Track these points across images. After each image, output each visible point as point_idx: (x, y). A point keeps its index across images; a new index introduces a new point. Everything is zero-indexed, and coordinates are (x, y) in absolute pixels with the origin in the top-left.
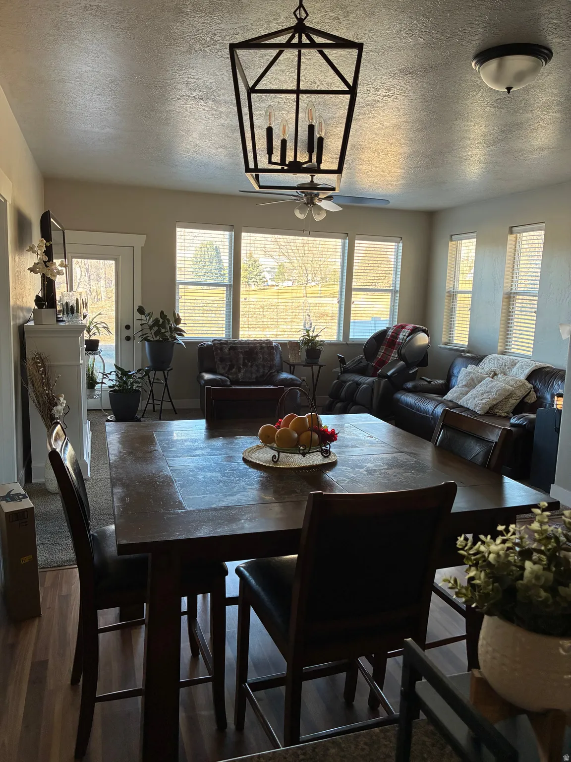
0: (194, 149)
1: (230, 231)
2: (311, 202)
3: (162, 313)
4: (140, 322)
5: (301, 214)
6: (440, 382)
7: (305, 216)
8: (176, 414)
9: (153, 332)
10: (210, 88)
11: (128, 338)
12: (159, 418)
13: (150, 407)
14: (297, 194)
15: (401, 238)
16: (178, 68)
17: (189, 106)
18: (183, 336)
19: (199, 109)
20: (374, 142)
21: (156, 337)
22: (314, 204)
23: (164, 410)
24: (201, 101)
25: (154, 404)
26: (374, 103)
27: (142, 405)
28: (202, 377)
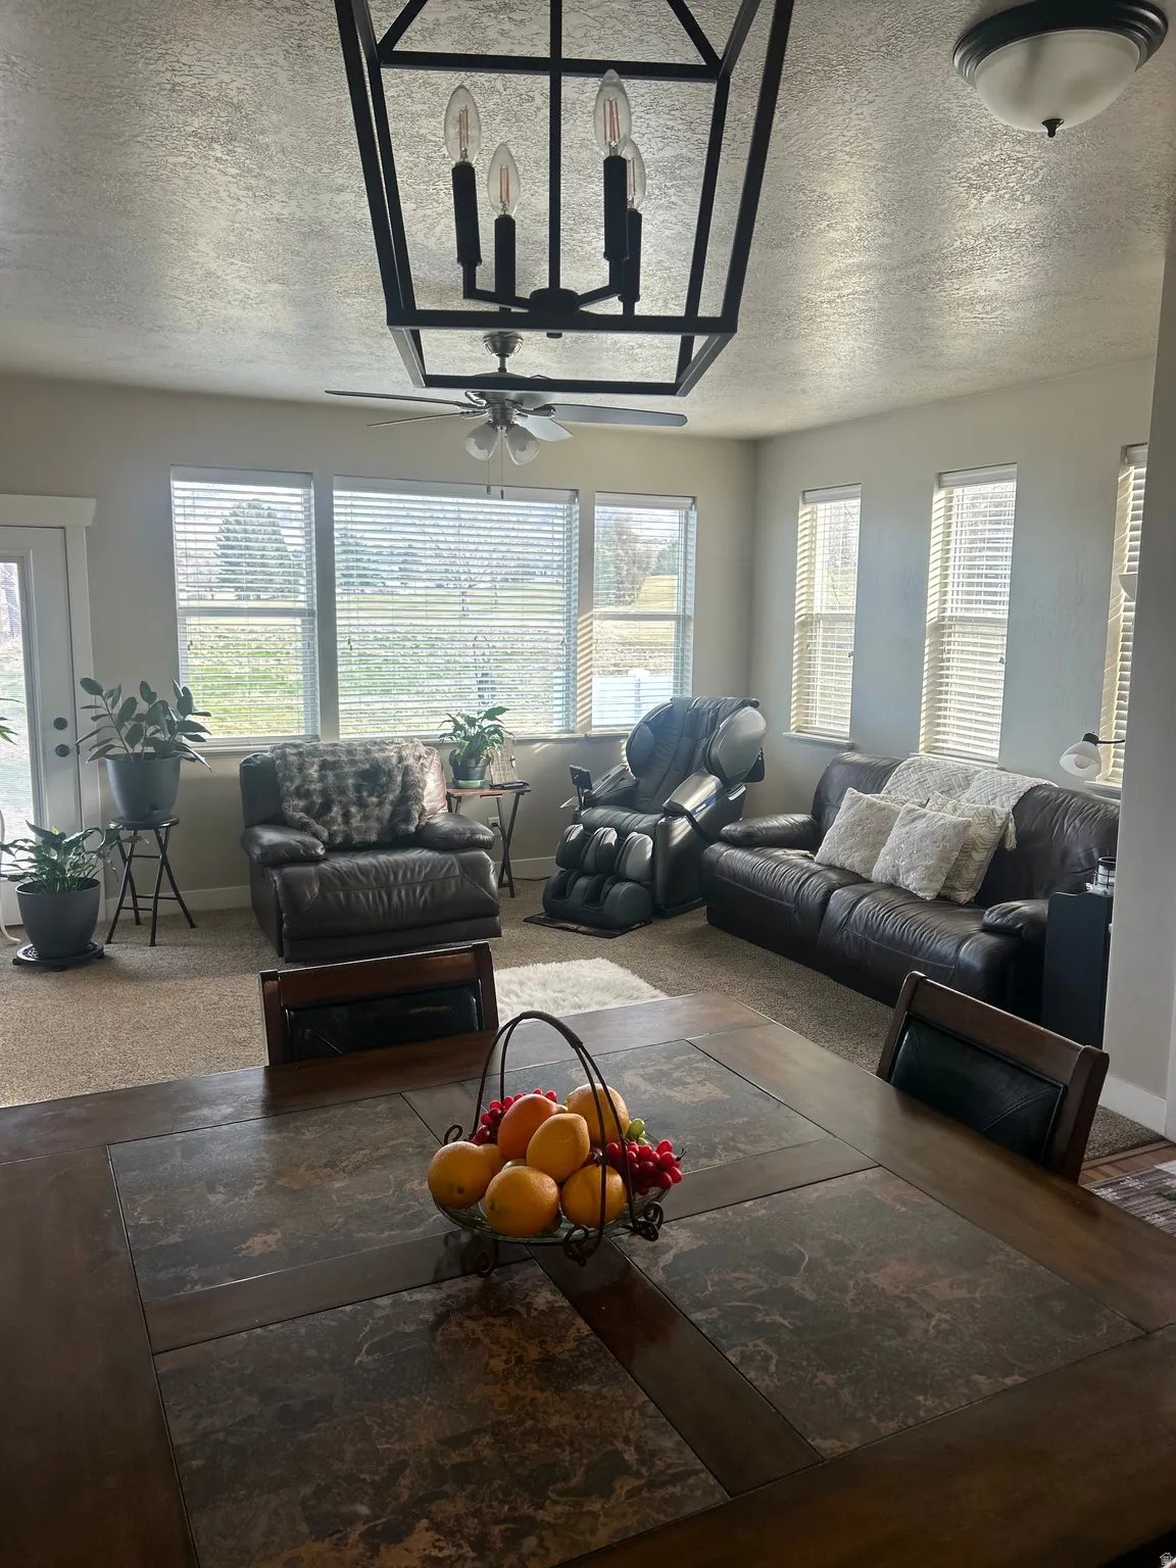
0: (204, 285)
1: (306, 485)
2: (502, 418)
3: (144, 687)
4: (93, 712)
5: (480, 448)
6: (800, 818)
7: (489, 452)
8: (193, 926)
9: (124, 732)
10: (238, 107)
11: (63, 751)
12: (149, 941)
13: (127, 915)
14: (468, 401)
15: (694, 498)
16: (141, 40)
17: (182, 159)
18: (202, 740)
19: (209, 170)
20: (659, 273)
21: (133, 748)
22: (511, 426)
23: (163, 917)
24: (215, 145)
25: (136, 909)
26: (676, 165)
27: (106, 908)
28: (255, 839)
